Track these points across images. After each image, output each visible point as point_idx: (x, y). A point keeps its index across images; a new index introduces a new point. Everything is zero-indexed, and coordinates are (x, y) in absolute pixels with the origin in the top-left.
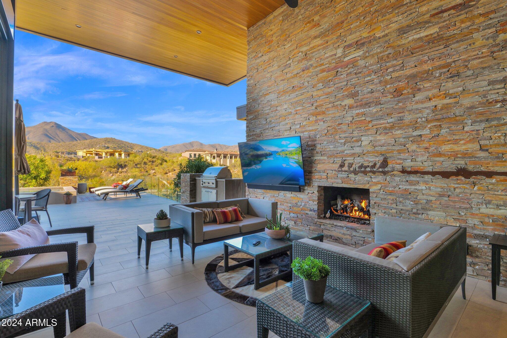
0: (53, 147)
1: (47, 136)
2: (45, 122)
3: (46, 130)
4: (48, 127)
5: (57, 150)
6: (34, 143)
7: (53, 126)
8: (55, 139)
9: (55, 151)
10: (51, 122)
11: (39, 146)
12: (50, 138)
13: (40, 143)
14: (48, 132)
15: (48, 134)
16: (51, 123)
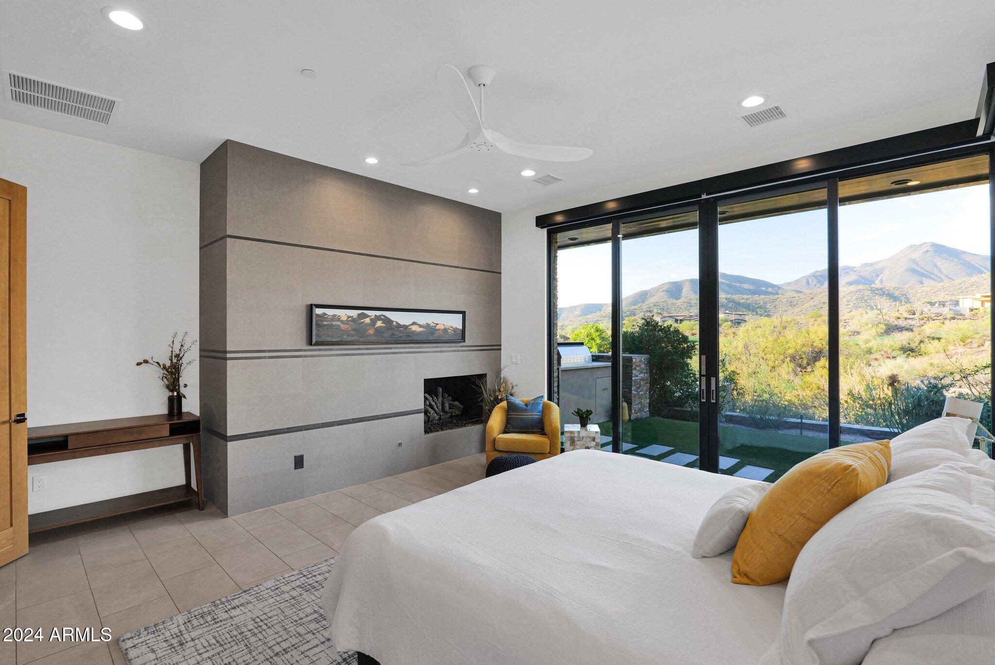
0: (924, 293)
1: (914, 271)
2: (911, 247)
3: (914, 261)
4: (916, 255)
5: (933, 298)
6: (888, 288)
7: (927, 251)
8: (932, 276)
9: (929, 300)
10: (924, 244)
11: (897, 293)
12: (922, 275)
13: (899, 288)
14: (918, 265)
15: (919, 269)
16: (925, 246)
